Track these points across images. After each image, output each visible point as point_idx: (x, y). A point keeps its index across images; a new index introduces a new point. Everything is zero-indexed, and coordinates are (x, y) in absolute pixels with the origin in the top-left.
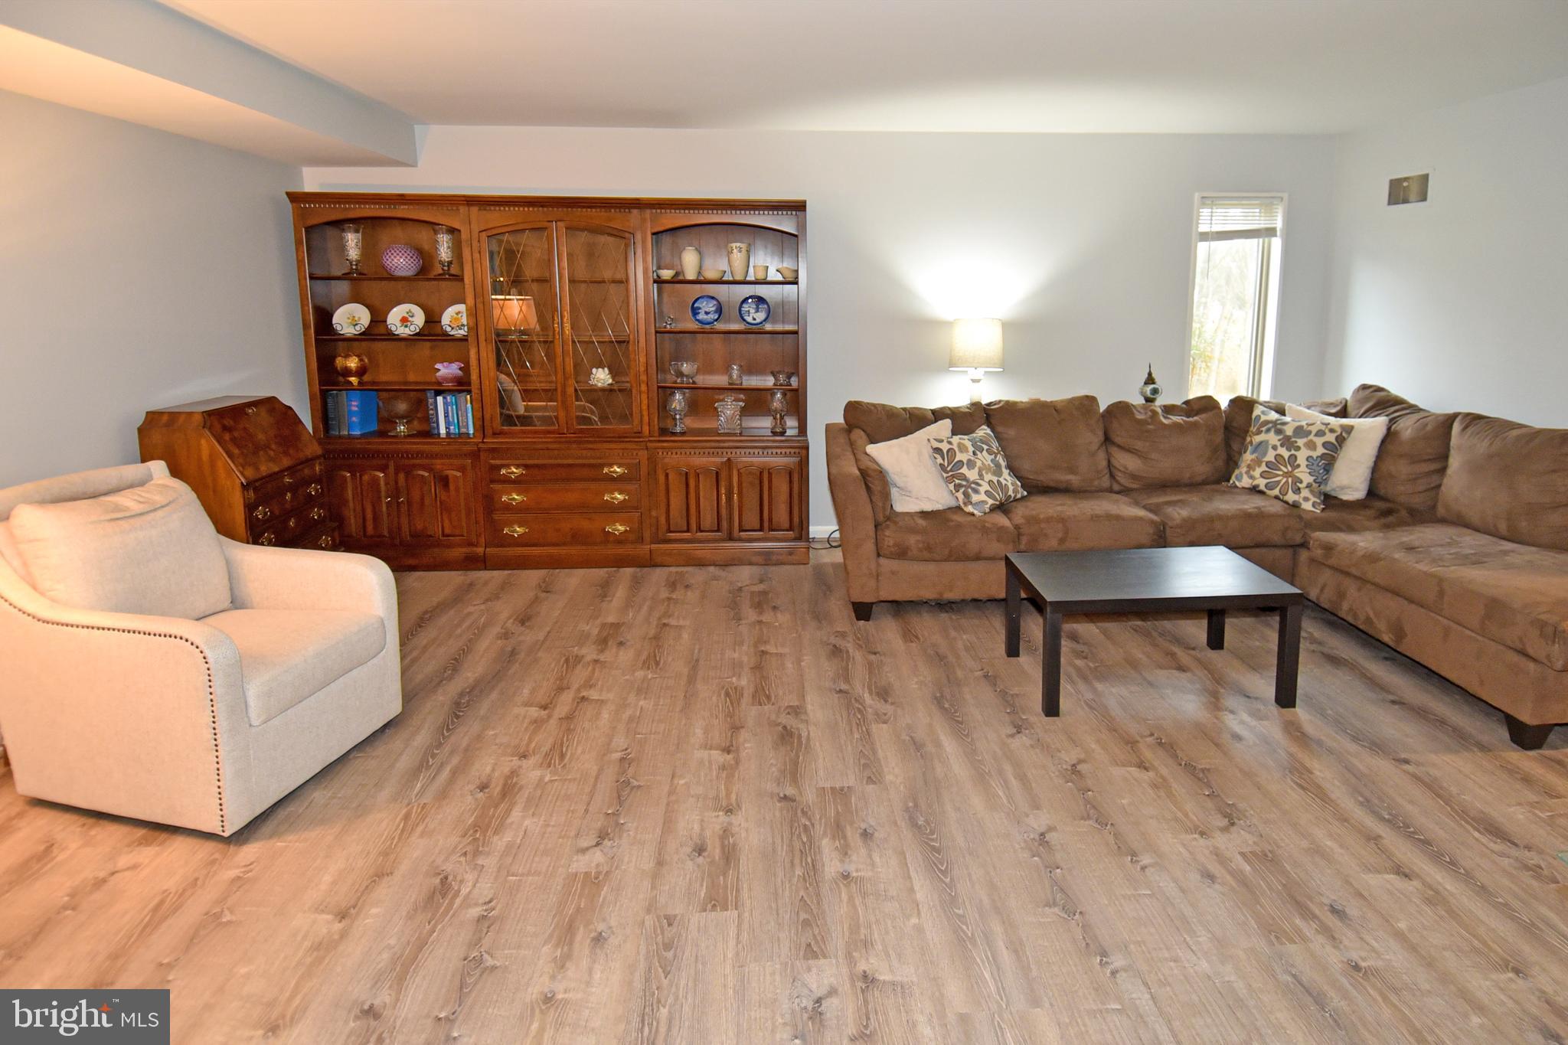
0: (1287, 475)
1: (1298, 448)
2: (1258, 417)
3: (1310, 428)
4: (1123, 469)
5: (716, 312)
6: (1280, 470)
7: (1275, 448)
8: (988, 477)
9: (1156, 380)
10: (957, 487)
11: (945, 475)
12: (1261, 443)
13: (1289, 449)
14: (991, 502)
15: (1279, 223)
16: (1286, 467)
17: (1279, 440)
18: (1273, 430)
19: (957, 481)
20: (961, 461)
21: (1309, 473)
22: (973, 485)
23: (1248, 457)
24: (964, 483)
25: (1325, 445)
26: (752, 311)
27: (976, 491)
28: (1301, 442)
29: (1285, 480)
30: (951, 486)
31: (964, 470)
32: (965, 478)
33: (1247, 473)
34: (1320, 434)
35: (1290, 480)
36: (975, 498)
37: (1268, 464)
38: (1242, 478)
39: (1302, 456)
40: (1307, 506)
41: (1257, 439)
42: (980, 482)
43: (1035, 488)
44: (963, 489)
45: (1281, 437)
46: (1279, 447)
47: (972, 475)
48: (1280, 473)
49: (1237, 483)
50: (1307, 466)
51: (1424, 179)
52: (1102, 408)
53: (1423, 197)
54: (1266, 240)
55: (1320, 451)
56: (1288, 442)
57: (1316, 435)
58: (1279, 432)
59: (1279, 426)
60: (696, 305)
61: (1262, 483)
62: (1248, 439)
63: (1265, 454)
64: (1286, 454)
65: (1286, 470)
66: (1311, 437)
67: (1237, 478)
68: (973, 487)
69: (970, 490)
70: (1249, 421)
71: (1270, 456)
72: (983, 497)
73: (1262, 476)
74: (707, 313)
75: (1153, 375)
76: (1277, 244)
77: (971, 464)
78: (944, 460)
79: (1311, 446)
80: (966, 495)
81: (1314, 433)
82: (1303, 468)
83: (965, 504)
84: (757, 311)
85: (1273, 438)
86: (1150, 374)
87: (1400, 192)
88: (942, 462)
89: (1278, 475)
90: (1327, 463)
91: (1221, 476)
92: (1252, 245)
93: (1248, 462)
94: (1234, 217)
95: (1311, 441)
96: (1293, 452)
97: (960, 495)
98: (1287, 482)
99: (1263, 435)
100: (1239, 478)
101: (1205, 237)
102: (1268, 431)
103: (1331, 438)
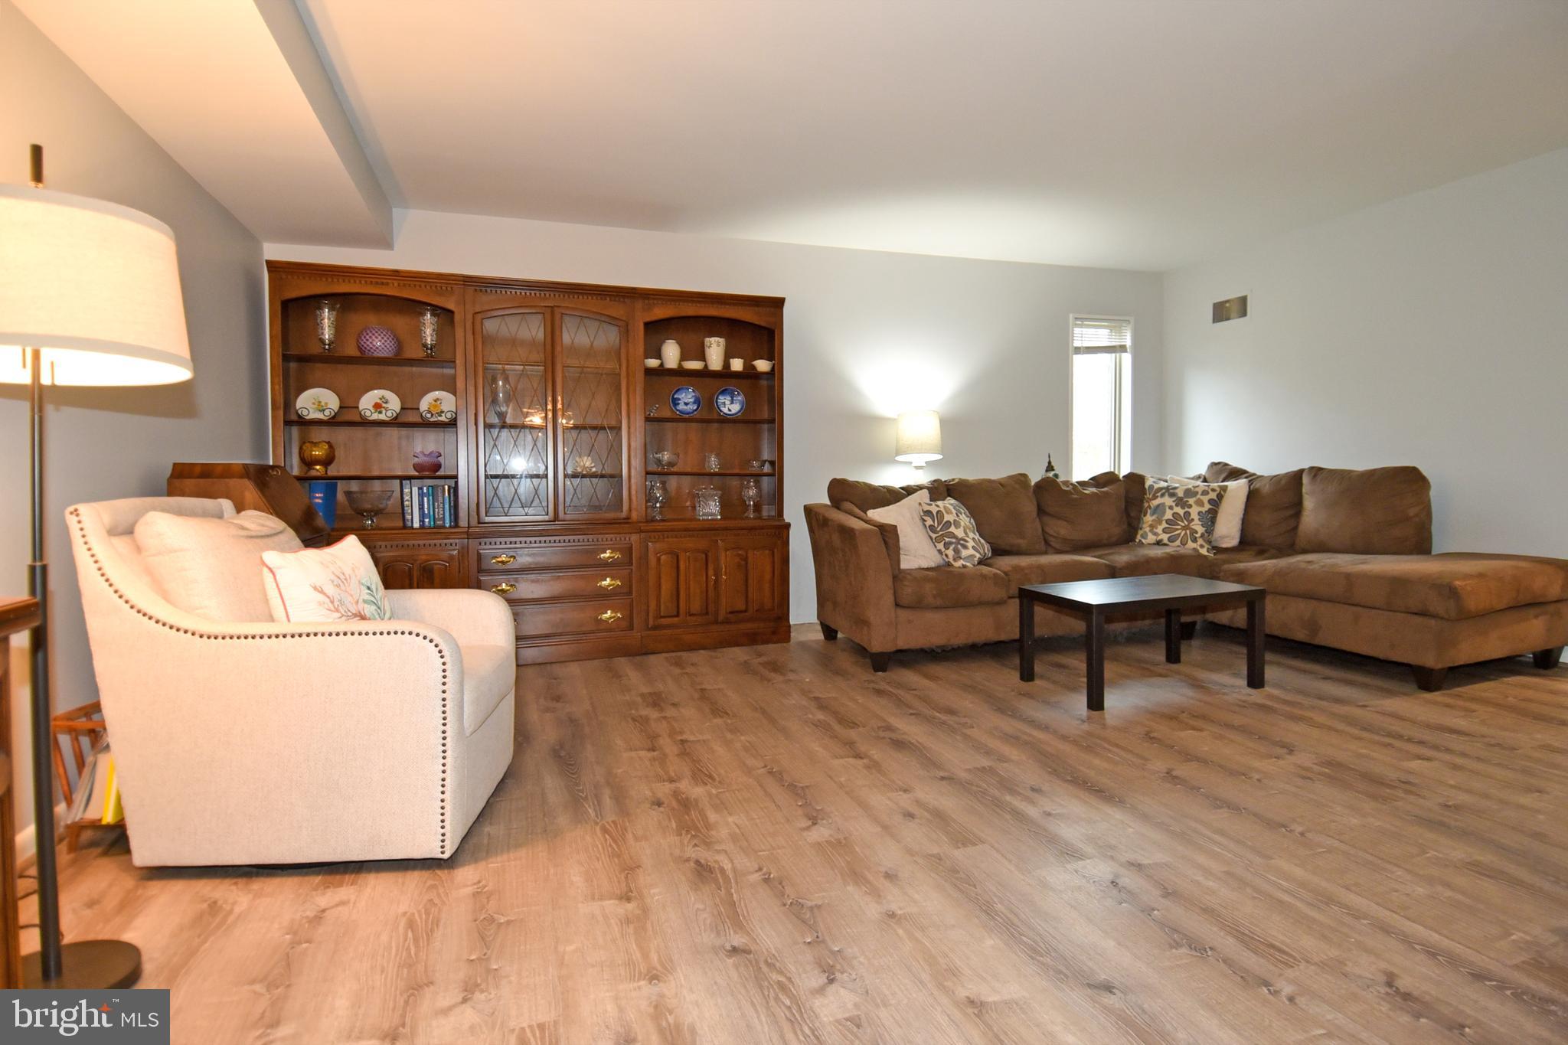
0: (1184, 528)
1: (1190, 506)
2: (1151, 487)
3: (1197, 489)
4: (1055, 534)
5: (694, 403)
6: (1179, 525)
7: (1171, 508)
8: (971, 535)
9: (1055, 468)
10: (947, 546)
11: (934, 536)
12: (1158, 506)
13: (1183, 508)
14: (978, 555)
15: (1128, 342)
16: (1183, 522)
17: (1174, 501)
18: (1167, 494)
19: (947, 539)
20: (948, 522)
21: (1202, 525)
22: (962, 542)
23: (1149, 518)
24: (954, 540)
25: (1210, 501)
26: (728, 402)
27: (965, 547)
28: (1191, 501)
29: (1184, 532)
30: (941, 546)
31: (952, 529)
32: (954, 536)
33: (1150, 531)
34: (1205, 493)
35: (1188, 532)
36: (964, 553)
37: (1168, 521)
38: (1147, 535)
39: (1194, 512)
40: (1204, 551)
41: (1155, 503)
42: (966, 538)
43: (998, 551)
44: (953, 546)
45: (1174, 499)
46: (1175, 507)
47: (959, 533)
48: (1179, 527)
49: (1143, 541)
50: (1199, 519)
51: (1243, 301)
52: (1033, 484)
53: (1243, 313)
54: (1118, 355)
55: (1207, 506)
56: (1181, 502)
57: (1202, 494)
58: (1172, 495)
59: (1171, 491)
60: (676, 396)
61: (1165, 537)
62: (1146, 505)
63: (1164, 513)
64: (1181, 511)
65: (1183, 525)
66: (1199, 496)
67: (1142, 536)
68: (961, 543)
69: (959, 546)
70: (1143, 491)
71: (1169, 515)
72: (971, 552)
73: (1165, 531)
74: (686, 404)
75: (1053, 464)
76: (1127, 359)
77: (957, 524)
78: (934, 521)
79: (1200, 503)
80: (956, 551)
81: (1200, 493)
82: (1196, 521)
83: (954, 560)
84: (732, 403)
85: (1168, 501)
86: (1050, 463)
87: (1221, 312)
88: (932, 523)
89: (1177, 529)
90: (1211, 518)
91: (1129, 536)
92: (1108, 359)
93: (1150, 523)
94: (1100, 336)
95: (1199, 499)
96: (1187, 509)
97: (950, 552)
98: (1186, 533)
99: (1159, 498)
100: (1144, 536)
101: (1078, 350)
102: (1163, 495)
103: (1213, 495)
